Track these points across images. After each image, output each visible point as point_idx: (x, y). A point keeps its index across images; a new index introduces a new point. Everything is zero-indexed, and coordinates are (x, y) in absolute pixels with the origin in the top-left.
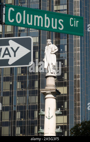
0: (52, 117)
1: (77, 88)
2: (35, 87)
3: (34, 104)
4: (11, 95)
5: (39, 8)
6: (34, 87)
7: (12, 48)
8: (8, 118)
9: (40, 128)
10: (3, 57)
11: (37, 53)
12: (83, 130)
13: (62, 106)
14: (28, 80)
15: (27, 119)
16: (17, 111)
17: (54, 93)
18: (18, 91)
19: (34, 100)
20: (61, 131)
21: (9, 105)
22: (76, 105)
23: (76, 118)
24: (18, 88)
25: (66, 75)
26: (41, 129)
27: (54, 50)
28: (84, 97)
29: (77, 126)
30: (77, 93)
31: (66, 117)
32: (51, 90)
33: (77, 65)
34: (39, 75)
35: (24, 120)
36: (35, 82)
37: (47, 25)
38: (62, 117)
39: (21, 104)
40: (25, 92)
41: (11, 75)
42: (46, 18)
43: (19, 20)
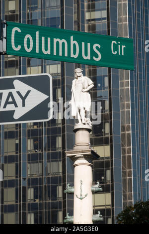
0: (86, 196)
1: (127, 148)
2: (57, 147)
3: (56, 176)
4: (17, 161)
5: (60, 16)
6: (55, 147)
7: (18, 93)
8: (14, 198)
9: (67, 214)
10: (5, 107)
11: (59, 91)
12: (138, 216)
13: (103, 178)
14: (44, 136)
15: (45, 200)
16: (28, 188)
17: (90, 157)
18: (29, 155)
19: (56, 168)
20: (102, 218)
21: (14, 178)
22: (125, 175)
23: (125, 196)
24: (29, 149)
25: (107, 126)
26: (68, 217)
27: (86, 85)
28: (138, 162)
29: (127, 210)
30: (127, 155)
31: (109, 195)
32: (83, 151)
33: (126, 110)
34: (63, 127)
35: (40, 201)
36: (57, 138)
37: (75, 53)
38: (103, 195)
39: (35, 176)
40: (41, 156)
41: (16, 129)
42: (72, 42)
43: (28, 47)
